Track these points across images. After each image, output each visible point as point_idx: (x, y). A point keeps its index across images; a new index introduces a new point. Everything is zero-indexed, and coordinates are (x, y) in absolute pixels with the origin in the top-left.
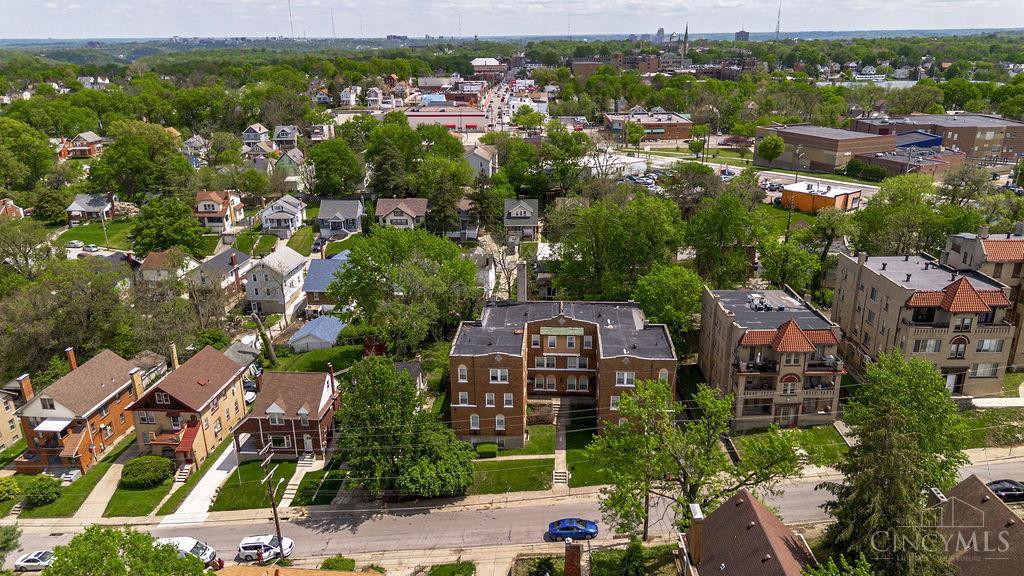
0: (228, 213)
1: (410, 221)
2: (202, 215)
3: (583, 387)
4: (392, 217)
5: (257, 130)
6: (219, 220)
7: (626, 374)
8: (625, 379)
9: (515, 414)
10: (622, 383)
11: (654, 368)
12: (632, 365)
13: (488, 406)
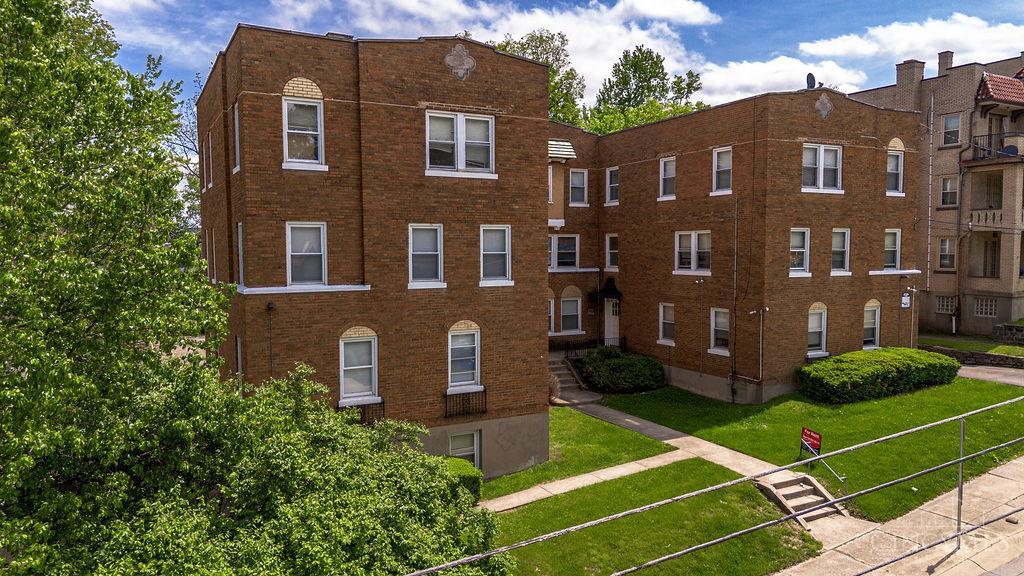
3: (569, 321)
7: (821, 151)
8: (821, 171)
9: (521, 312)
10: (814, 183)
11: (880, 133)
12: (838, 121)
13: (415, 285)
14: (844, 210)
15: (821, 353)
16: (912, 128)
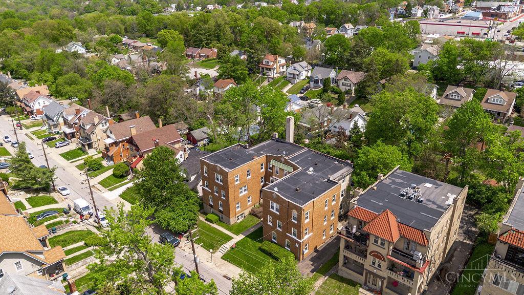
0: (275, 66)
1: (352, 85)
2: (263, 66)
4: (343, 81)
5: (347, 27)
6: (270, 70)
7: (275, 204)
8: (275, 207)
9: (226, 204)
10: (273, 209)
11: (290, 207)
12: (278, 200)
13: (215, 193)
14: (279, 218)
15: (276, 241)
16: (300, 210)
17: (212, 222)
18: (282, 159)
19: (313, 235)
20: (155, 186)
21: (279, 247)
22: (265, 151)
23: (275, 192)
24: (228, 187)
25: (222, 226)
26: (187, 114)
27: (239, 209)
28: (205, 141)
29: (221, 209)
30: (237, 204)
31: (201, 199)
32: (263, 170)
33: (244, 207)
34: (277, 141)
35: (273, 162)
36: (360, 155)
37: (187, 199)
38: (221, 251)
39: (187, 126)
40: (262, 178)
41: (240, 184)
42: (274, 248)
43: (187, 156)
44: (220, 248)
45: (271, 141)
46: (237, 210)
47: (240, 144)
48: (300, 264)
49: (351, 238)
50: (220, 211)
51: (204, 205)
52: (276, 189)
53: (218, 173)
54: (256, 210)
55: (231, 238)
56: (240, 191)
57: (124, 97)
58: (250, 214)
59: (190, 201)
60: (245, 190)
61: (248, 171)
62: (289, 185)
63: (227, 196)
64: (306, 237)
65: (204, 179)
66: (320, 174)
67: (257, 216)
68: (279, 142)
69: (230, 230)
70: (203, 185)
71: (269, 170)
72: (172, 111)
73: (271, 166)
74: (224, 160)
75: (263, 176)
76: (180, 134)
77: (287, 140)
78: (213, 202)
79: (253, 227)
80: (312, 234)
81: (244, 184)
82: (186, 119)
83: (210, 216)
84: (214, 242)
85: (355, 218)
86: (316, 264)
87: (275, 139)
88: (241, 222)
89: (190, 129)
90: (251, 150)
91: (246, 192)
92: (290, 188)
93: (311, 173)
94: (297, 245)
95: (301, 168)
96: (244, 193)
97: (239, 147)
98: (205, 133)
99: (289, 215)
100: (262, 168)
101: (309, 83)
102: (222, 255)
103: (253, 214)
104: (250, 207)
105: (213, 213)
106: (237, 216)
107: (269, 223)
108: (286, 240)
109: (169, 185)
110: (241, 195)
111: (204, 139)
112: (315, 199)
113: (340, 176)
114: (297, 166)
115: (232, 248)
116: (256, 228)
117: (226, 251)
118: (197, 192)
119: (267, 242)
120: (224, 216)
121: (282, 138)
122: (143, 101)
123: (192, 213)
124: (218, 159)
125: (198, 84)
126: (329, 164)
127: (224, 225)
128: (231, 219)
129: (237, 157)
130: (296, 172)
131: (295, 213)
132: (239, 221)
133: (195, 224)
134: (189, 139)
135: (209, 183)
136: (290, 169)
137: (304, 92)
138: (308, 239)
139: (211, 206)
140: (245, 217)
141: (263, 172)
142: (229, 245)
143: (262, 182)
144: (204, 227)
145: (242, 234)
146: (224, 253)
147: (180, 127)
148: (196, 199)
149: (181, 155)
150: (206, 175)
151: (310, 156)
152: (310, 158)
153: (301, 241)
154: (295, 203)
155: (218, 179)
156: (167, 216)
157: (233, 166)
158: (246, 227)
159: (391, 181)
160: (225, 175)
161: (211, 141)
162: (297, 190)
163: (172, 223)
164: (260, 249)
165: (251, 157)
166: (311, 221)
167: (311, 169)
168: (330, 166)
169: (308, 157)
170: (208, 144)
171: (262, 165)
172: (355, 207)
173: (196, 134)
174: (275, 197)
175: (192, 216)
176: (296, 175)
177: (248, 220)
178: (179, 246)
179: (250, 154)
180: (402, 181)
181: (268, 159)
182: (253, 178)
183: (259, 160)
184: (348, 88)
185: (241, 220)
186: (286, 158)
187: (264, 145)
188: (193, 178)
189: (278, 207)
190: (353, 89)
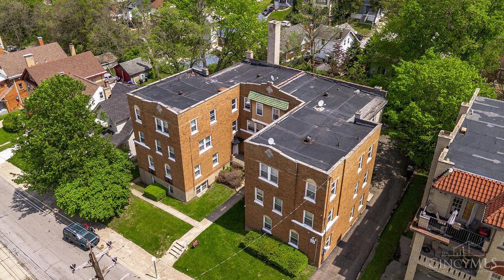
1: (329, 2)
7: (269, 169)
8: (269, 174)
9: (178, 168)
10: (266, 177)
11: (300, 174)
12: (276, 161)
13: (158, 152)
14: (279, 193)
15: (269, 232)
16: (322, 180)
17: (155, 199)
18: (270, 90)
19: (338, 220)
20: (50, 144)
21: (278, 243)
22: (237, 79)
23: (271, 147)
24: (179, 141)
25: (173, 206)
26: (115, 41)
27: (200, 175)
28: (142, 77)
29: (169, 176)
30: (196, 168)
31: (135, 160)
32: (235, 110)
33: (207, 172)
34: (254, 63)
35: (252, 95)
36: (400, 76)
37: (111, 163)
38: (172, 252)
39: (116, 58)
40: (234, 123)
41: (200, 134)
42: (269, 246)
43: (108, 93)
44: (171, 248)
45: (242, 64)
46: (196, 178)
47: (193, 70)
48: (319, 273)
49: (442, 235)
50: (168, 180)
51: (141, 170)
52: (271, 141)
53: (159, 116)
54: (226, 175)
55: (188, 227)
56: (200, 145)
57: (29, 23)
58: (218, 181)
59: (115, 166)
60: (208, 144)
61: (212, 112)
62: (290, 132)
63: (178, 155)
64: (329, 225)
65: (136, 128)
66: (336, 110)
67: (229, 185)
68: (255, 65)
69: (185, 211)
70: (137, 138)
71: (245, 109)
72: (92, 36)
73: (248, 103)
74: (170, 95)
75: (236, 119)
76: (107, 70)
77: (269, 61)
78: (155, 165)
79: (225, 204)
80: (337, 217)
81: (206, 134)
82: (114, 48)
83: (151, 189)
84: (160, 236)
85: (446, 193)
86: (346, 271)
87: (248, 60)
88: (204, 196)
89: (120, 61)
90: (213, 79)
91: (210, 147)
92: (294, 138)
93: (322, 109)
94: (313, 241)
95: (303, 102)
96: (206, 149)
97: (193, 74)
98: (141, 65)
99: (298, 189)
100: (233, 107)
101: (273, 3)
102: (175, 260)
103: (222, 181)
104: (216, 170)
105: (155, 184)
106: (196, 187)
107: (257, 201)
108: (290, 231)
109: (74, 141)
110: (201, 152)
111: (139, 74)
112: (347, 157)
113: (371, 112)
114: (297, 99)
115: (192, 247)
116: (230, 206)
117: (181, 253)
118: (128, 150)
119: (255, 234)
120: (174, 188)
121: (261, 60)
122: (51, 24)
123: (119, 187)
124: (160, 93)
125: (130, 6)
126: (346, 94)
127: (176, 202)
128: (187, 194)
129: (191, 90)
130: (296, 109)
131: (310, 184)
132: (199, 195)
133: (127, 204)
134: (118, 74)
135: (146, 134)
136: (284, 105)
137: (268, 14)
138: (332, 227)
139: (152, 172)
140: (209, 187)
141: (235, 113)
142: (186, 240)
143: (234, 129)
144: (142, 207)
145: (208, 218)
146: (178, 256)
147: (106, 59)
148: (125, 161)
149: (101, 93)
150: (139, 121)
151: (312, 83)
152: (312, 87)
153: (322, 235)
154: (311, 167)
155: (160, 127)
156: (75, 194)
157: (185, 103)
158: (213, 206)
159: (479, 116)
160: (172, 120)
161: (149, 77)
162: (306, 141)
163: (85, 206)
164: (242, 246)
165: (214, 90)
166: (338, 197)
167: (321, 103)
168: (348, 97)
169: (308, 85)
170: (146, 80)
171: (233, 101)
172: (451, 170)
173: (129, 66)
174: (270, 155)
175: (119, 190)
176: (298, 114)
177: (215, 193)
178: (99, 245)
179: (213, 84)
180: (496, 115)
181: (244, 91)
182: (220, 123)
183: (229, 93)
184: (323, 6)
185: (203, 191)
186: (276, 87)
187: (233, 70)
188: (120, 128)
189: (276, 173)
190: (331, 6)
